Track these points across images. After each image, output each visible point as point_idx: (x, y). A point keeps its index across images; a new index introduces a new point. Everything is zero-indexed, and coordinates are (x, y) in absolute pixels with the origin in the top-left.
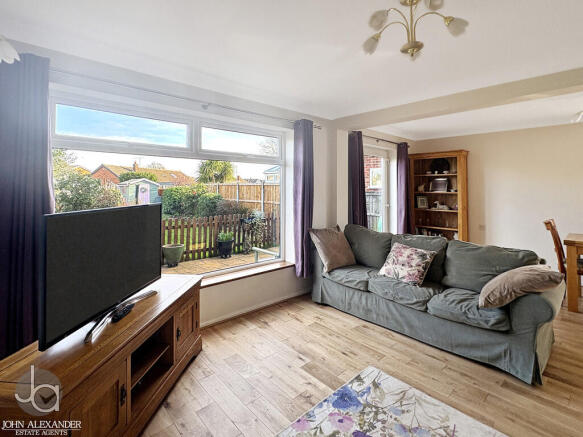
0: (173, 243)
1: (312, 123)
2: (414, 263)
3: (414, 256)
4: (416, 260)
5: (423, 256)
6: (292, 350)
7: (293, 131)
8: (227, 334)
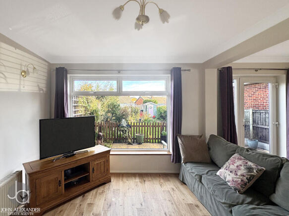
0: (141, 133)
1: (180, 68)
2: (239, 173)
3: (242, 168)
4: (243, 171)
5: (250, 169)
6: (142, 198)
7: (170, 75)
8: (125, 179)
